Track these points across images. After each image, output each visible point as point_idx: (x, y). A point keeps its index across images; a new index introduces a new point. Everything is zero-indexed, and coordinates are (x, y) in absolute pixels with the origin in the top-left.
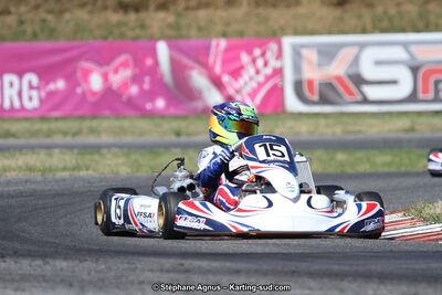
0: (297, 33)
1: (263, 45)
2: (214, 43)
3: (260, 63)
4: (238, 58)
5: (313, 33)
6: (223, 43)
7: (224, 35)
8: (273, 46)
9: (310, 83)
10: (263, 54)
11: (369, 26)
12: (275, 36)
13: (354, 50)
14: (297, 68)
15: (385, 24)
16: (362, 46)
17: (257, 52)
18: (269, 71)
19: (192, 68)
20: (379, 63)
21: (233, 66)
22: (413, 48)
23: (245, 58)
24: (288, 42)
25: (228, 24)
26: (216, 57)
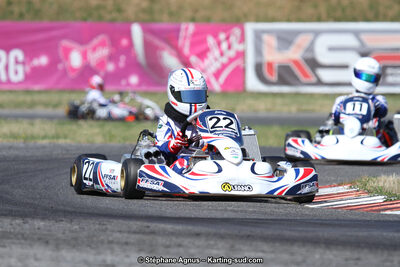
0: (258, 20)
1: (227, 30)
2: (183, 26)
3: (224, 46)
4: (204, 41)
5: (273, 20)
6: (191, 28)
7: (193, 20)
8: (237, 31)
9: (270, 65)
10: (227, 38)
11: (324, 15)
12: (239, 22)
13: (310, 37)
14: (258, 51)
15: (339, 13)
16: (317, 33)
17: (222, 36)
18: (232, 53)
19: (163, 49)
20: (332, 49)
21: (200, 49)
22: (364, 37)
23: (211, 40)
24: (250, 28)
25: (196, 11)
26: (185, 39)
